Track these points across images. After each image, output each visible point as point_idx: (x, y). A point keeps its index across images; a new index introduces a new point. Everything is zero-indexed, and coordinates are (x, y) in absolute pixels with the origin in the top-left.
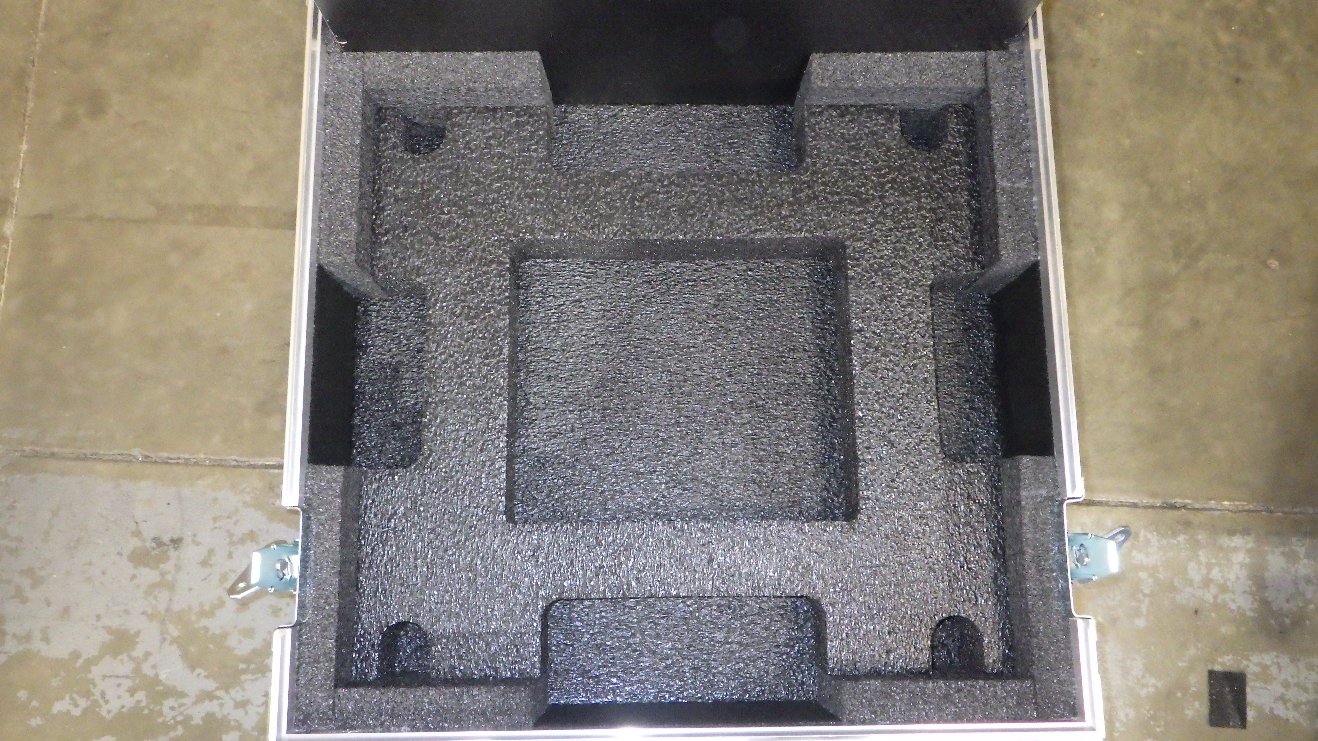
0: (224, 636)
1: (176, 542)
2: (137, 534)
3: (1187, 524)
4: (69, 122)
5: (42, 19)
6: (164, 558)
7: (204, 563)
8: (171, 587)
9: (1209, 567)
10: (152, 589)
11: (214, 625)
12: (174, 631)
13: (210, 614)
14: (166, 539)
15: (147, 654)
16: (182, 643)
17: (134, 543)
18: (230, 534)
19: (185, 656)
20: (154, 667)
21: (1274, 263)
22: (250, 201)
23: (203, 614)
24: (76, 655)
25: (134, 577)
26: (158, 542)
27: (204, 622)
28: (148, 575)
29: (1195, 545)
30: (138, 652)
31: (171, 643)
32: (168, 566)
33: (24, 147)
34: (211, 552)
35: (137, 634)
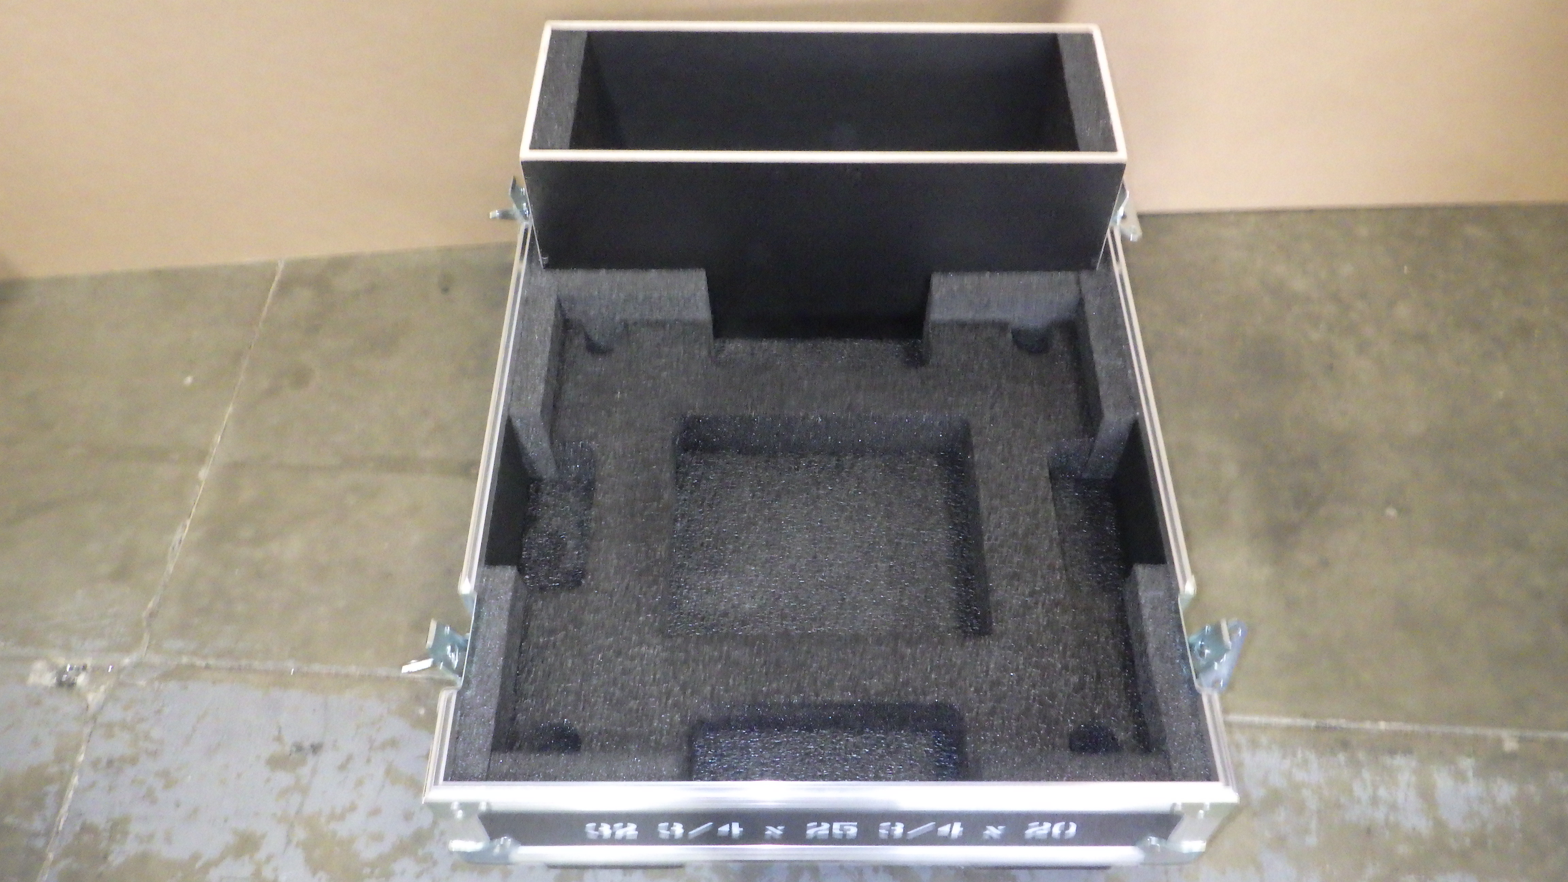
0: (351, 840)
1: (316, 749)
2: (279, 739)
3: (1345, 745)
4: (272, 392)
5: (264, 314)
6: (303, 762)
7: (343, 767)
8: (304, 790)
9: (1375, 788)
10: (284, 793)
11: (342, 830)
12: (300, 834)
13: (342, 817)
14: (307, 744)
15: (269, 859)
16: (308, 847)
17: (274, 748)
18: (371, 741)
19: (308, 860)
20: (275, 870)
21: (1391, 512)
22: (427, 453)
23: (334, 817)
24: (195, 857)
25: (268, 780)
26: (299, 748)
27: (333, 825)
28: (283, 779)
29: (1355, 765)
30: (261, 855)
31: (297, 845)
32: (305, 771)
33: (230, 409)
34: (349, 758)
35: (263, 836)
